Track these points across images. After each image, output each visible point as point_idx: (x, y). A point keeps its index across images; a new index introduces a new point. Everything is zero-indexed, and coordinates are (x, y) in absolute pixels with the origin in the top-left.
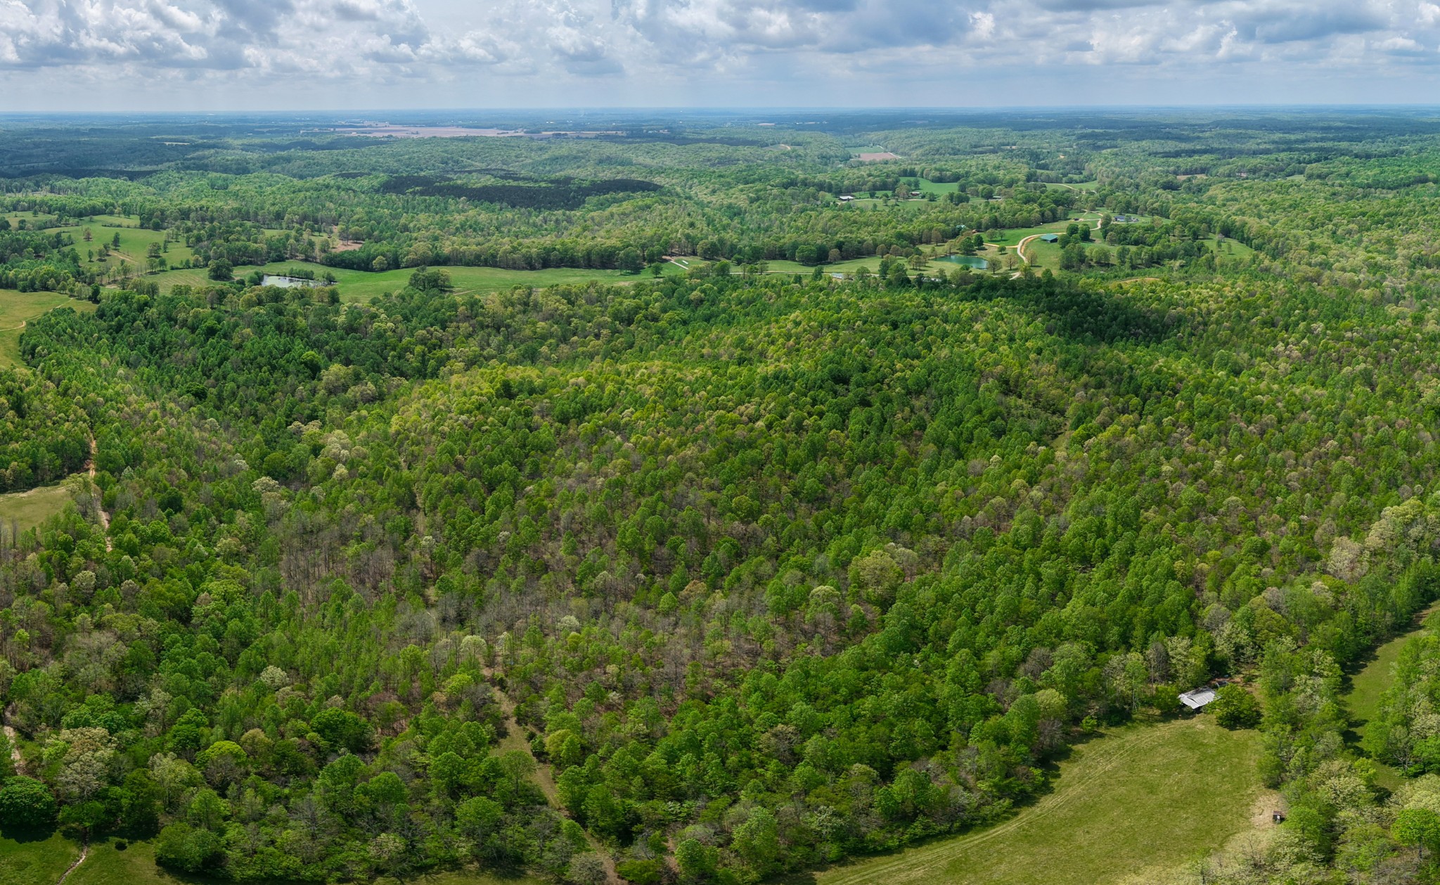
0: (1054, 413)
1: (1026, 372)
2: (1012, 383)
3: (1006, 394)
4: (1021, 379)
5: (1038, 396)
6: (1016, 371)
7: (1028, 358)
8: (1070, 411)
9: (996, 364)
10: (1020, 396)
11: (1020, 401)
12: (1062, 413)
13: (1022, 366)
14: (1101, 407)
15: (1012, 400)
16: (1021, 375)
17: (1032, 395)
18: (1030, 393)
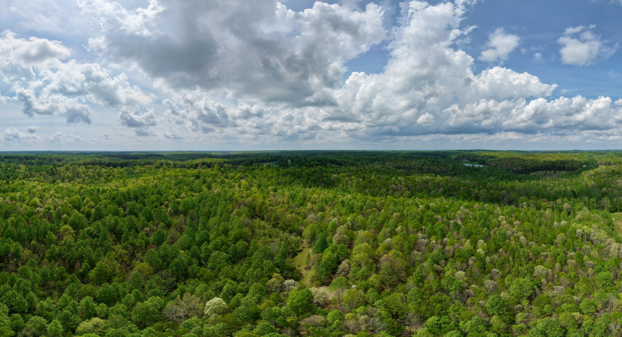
0: (291, 232)
1: (267, 202)
2: (257, 209)
3: (252, 217)
4: (264, 207)
5: (277, 219)
6: (260, 200)
7: (269, 193)
8: (307, 232)
9: (248, 196)
10: (263, 219)
11: (263, 223)
12: (300, 233)
13: (264, 198)
14: (335, 227)
15: (257, 222)
16: (264, 203)
17: (272, 218)
18: (271, 217)
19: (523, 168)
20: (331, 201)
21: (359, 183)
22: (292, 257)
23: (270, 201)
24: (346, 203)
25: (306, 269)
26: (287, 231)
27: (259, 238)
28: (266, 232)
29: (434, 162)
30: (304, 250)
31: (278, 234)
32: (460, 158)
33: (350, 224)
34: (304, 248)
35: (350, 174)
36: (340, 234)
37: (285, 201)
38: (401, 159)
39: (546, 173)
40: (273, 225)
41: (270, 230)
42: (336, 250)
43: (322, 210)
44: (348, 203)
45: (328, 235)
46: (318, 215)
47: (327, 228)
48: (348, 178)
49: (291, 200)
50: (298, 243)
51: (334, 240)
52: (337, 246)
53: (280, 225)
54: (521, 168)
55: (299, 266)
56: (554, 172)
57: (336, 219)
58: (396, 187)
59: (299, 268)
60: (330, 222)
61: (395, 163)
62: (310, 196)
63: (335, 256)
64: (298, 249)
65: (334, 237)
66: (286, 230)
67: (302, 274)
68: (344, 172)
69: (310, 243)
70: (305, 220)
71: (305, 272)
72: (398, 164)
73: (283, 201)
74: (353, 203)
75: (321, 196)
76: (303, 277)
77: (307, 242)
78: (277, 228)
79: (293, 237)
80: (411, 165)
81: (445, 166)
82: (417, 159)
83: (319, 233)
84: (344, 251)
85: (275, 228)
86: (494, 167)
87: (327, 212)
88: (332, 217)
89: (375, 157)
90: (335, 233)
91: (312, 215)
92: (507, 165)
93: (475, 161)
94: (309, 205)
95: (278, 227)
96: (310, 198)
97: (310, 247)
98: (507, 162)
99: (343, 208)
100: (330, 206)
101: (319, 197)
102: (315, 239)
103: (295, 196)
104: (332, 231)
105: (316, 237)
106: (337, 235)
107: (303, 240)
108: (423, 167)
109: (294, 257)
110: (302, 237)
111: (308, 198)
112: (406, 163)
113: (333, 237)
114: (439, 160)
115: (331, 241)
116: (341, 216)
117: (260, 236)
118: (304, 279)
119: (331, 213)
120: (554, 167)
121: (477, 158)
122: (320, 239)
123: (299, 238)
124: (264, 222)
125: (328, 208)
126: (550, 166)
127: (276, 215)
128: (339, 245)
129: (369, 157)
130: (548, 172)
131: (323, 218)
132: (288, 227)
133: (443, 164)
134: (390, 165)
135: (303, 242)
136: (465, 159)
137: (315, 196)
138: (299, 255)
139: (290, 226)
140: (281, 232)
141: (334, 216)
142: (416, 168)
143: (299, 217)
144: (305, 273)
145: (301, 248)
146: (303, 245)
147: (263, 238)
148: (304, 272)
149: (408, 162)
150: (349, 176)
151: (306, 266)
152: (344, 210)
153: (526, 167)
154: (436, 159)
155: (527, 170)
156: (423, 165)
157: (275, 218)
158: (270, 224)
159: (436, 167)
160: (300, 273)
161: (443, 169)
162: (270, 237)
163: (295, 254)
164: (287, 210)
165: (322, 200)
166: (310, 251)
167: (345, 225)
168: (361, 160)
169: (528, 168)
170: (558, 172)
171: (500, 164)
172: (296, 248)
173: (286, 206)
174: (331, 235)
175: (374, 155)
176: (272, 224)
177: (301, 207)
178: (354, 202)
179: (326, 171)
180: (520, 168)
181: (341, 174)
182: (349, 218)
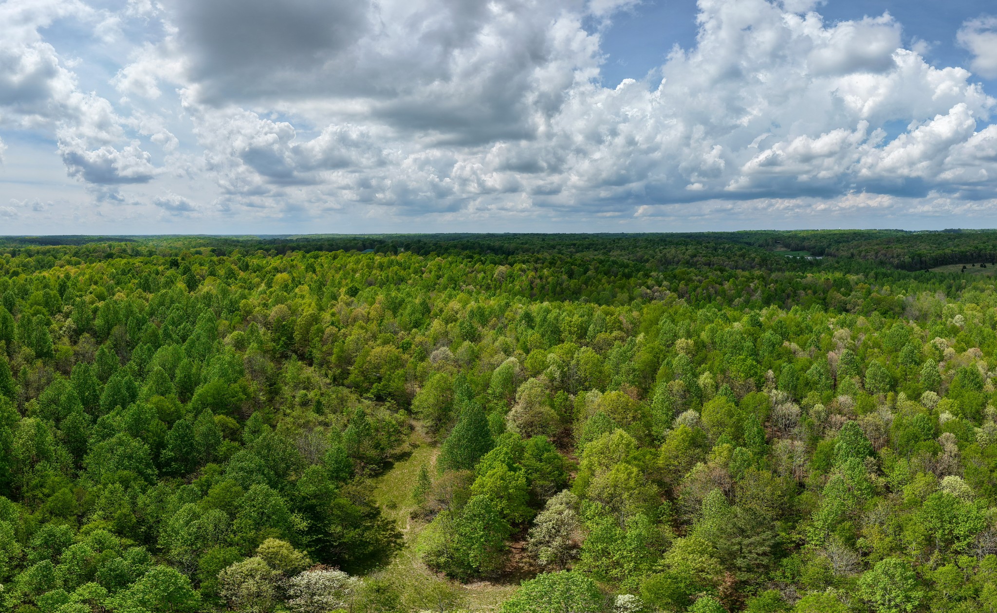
0: (380, 399)
1: (326, 316)
5: (346, 360)
8: (425, 398)
11: (309, 372)
12: (404, 402)
14: (512, 382)
17: (333, 359)
18: (331, 354)
19: (913, 259)
20: (498, 318)
21: (561, 284)
22: (376, 475)
23: (333, 315)
24: (538, 320)
25: (414, 516)
26: (369, 395)
27: (288, 411)
28: (311, 395)
29: (716, 249)
30: (416, 453)
31: (342, 401)
32: (768, 245)
33: (557, 375)
34: (415, 446)
35: (539, 265)
36: (530, 405)
37: (373, 313)
38: (644, 244)
39: (964, 267)
40: (335, 379)
41: (324, 390)
42: (520, 457)
43: (473, 336)
44: (544, 320)
45: (491, 409)
46: (460, 350)
47: (487, 386)
48: (533, 273)
49: (389, 314)
50: (397, 432)
51: (510, 426)
52: (524, 442)
53: (352, 377)
54: (910, 260)
55: (393, 506)
56: (982, 266)
57: (512, 359)
58: (648, 291)
59: (392, 515)
60: (498, 369)
61: (633, 253)
62: (441, 305)
63: (522, 481)
64: (398, 451)
65: (511, 413)
66: (367, 391)
67: (399, 535)
68: (524, 262)
69: (435, 430)
70: (424, 364)
71: (412, 528)
72: (639, 254)
73: (369, 313)
74: (556, 319)
75: (469, 306)
76: (401, 546)
77: (425, 430)
78: (343, 385)
79: (384, 413)
80: (668, 255)
81: (743, 256)
82: (677, 244)
83: (462, 401)
84: (549, 461)
85: (338, 385)
86: (850, 258)
87: (484, 342)
88: (502, 354)
89: (586, 242)
90: (511, 401)
91: (444, 350)
92: (877, 253)
93: (803, 249)
94: (436, 325)
95: (346, 382)
96: (441, 311)
97: (434, 444)
98: (875, 247)
99: (530, 332)
100: (493, 327)
101: (464, 307)
102: (450, 419)
103: (400, 305)
104: (501, 396)
105: (452, 414)
106: (518, 408)
107: (414, 423)
108: (695, 259)
109: (382, 474)
110: (410, 412)
111: (435, 310)
112: (656, 253)
113: (506, 412)
114: (727, 246)
115: (502, 429)
116: (527, 351)
117: (292, 407)
118: (405, 552)
119: (497, 344)
120: (979, 256)
121: (806, 244)
122: (465, 421)
123: (401, 415)
124: (312, 368)
125: (488, 334)
126: (972, 255)
127: (342, 351)
128: (531, 441)
129: (575, 242)
130: (969, 266)
131: (475, 357)
132: (372, 383)
133: (738, 253)
134: (621, 255)
135: (412, 428)
136: (779, 246)
137: (455, 304)
138: (399, 471)
139: (380, 379)
140: (354, 397)
141: (507, 352)
142: (679, 261)
143: (406, 356)
144: (412, 531)
145: (406, 447)
146: (413, 437)
147: (297, 412)
148: (406, 528)
149: (660, 250)
150: (536, 270)
151: (415, 508)
152: (532, 336)
153: (919, 255)
154: (721, 244)
155: (921, 262)
156: (695, 256)
157: (339, 358)
158: (326, 375)
159: (724, 258)
160: (393, 529)
161: (741, 262)
162: (319, 410)
163: (386, 466)
164: (374, 337)
165: (472, 314)
166: (432, 458)
167: (542, 377)
168: (558, 247)
169: (923, 259)
170: (988, 265)
171: (860, 252)
172: (391, 447)
173: (373, 327)
174: (499, 409)
175: (585, 238)
176: (330, 373)
177: (414, 330)
178: (559, 315)
179: (481, 261)
180: (907, 259)
181: (517, 266)
182: (551, 356)
